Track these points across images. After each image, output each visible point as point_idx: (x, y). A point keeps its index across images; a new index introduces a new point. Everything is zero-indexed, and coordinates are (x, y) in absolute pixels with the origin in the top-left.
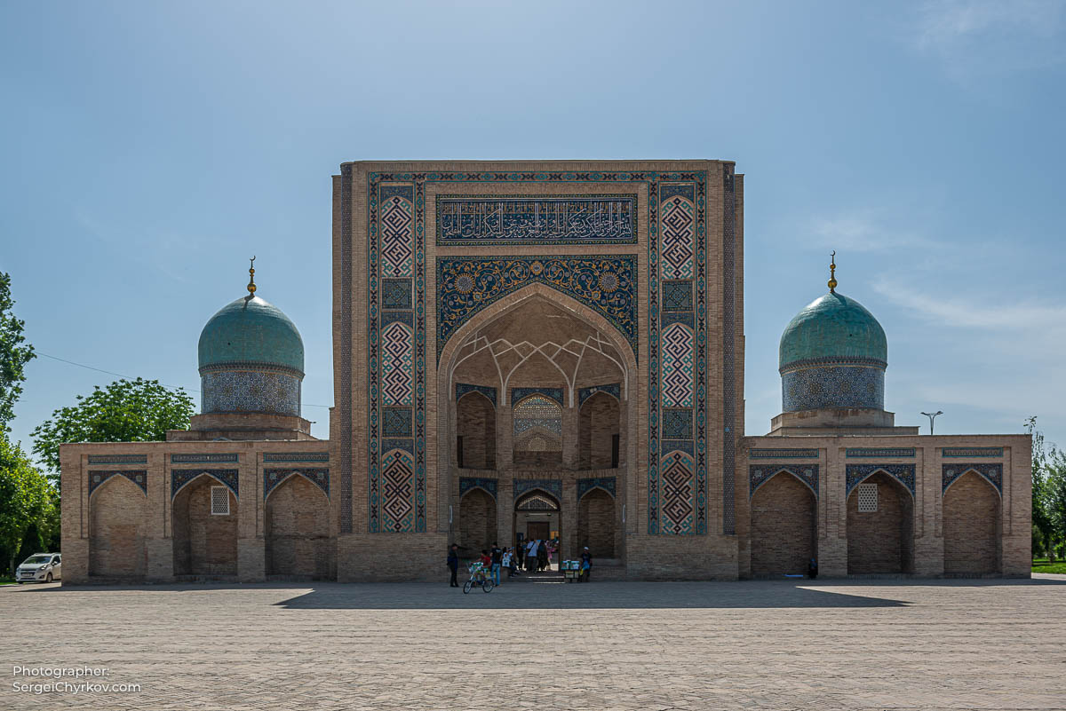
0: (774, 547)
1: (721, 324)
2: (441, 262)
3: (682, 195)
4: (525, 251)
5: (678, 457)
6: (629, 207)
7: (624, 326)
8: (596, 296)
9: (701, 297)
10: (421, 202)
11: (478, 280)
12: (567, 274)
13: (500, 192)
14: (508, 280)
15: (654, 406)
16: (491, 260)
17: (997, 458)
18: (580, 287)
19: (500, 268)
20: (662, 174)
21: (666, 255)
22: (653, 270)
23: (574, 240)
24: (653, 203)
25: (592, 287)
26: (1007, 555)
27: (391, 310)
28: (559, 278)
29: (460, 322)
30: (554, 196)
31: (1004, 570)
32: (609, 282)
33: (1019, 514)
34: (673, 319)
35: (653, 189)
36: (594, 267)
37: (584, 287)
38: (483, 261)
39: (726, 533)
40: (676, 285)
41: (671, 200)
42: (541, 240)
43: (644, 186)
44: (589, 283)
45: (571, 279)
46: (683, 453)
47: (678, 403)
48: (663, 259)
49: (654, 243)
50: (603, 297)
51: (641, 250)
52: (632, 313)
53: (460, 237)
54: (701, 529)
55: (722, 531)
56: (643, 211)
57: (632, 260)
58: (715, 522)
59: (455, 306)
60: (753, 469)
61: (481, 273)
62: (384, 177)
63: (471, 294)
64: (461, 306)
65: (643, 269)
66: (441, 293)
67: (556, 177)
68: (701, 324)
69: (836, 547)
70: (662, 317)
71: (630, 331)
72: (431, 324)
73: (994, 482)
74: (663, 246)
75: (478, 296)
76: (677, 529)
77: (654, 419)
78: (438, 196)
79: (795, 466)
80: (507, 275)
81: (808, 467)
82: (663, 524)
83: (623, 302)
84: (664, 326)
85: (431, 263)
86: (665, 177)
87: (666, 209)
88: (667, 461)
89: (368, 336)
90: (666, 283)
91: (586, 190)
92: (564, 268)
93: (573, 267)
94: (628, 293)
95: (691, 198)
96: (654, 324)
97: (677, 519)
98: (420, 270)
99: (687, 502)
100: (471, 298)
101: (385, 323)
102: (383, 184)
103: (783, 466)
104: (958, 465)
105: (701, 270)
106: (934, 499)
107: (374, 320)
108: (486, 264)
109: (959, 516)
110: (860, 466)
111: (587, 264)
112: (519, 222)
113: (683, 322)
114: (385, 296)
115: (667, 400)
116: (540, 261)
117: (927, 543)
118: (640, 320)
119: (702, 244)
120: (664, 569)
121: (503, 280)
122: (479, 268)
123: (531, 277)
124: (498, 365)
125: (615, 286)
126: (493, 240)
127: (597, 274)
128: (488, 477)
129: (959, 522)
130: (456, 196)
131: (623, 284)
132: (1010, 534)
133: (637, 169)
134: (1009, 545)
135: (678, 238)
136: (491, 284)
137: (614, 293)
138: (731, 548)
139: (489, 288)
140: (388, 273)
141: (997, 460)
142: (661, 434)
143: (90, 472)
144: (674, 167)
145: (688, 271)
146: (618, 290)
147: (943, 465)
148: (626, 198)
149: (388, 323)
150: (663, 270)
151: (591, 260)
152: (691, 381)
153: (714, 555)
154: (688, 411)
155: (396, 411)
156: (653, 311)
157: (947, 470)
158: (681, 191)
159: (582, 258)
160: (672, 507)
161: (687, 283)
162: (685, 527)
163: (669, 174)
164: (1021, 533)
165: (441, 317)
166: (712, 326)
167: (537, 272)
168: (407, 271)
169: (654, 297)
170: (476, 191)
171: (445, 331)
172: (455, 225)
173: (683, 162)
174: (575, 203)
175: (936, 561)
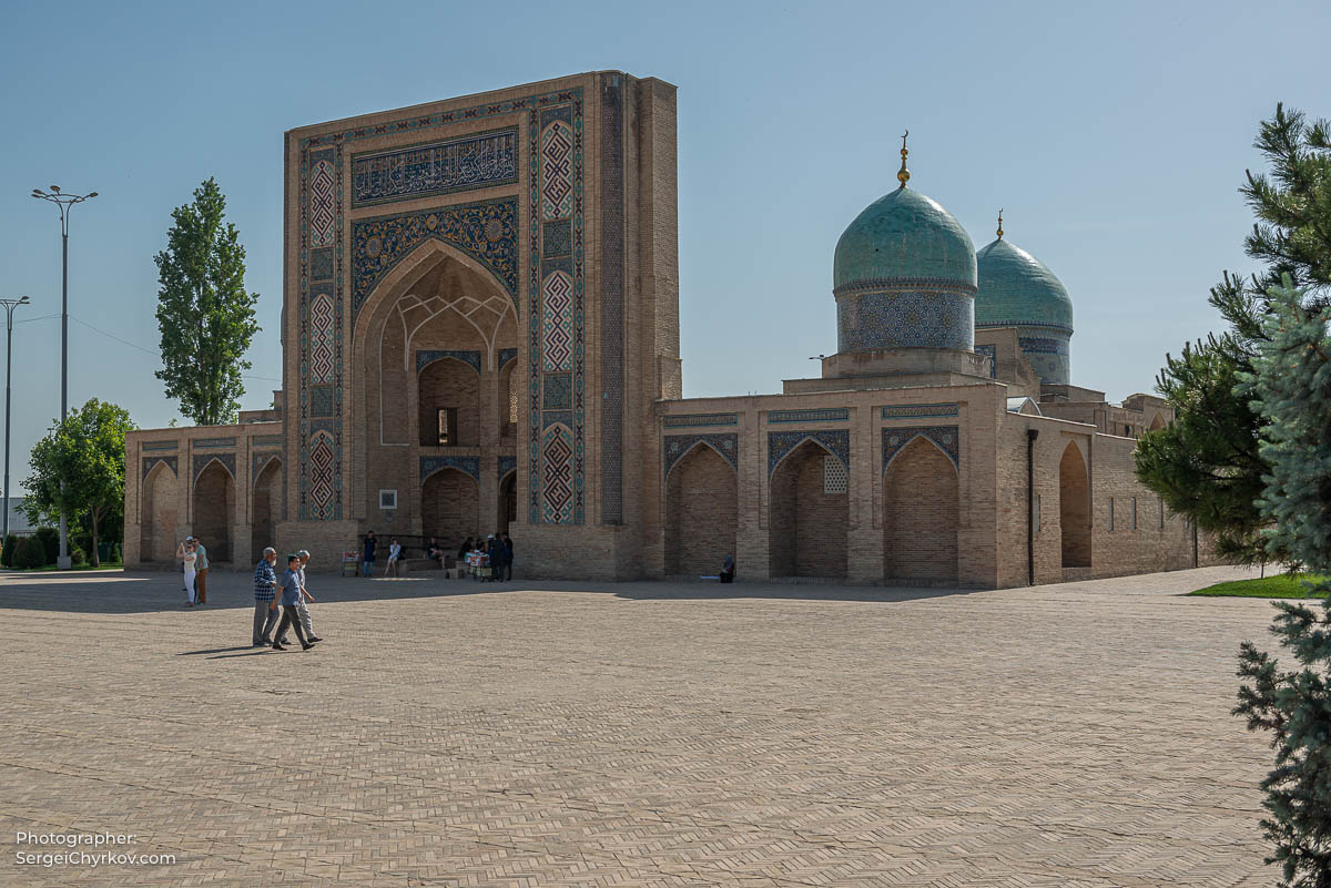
0: (709, 540)
1: (598, 268)
2: (355, 226)
3: (561, 119)
4: (422, 205)
5: (558, 430)
6: (512, 141)
7: (508, 279)
8: (483, 247)
9: (579, 238)
10: (340, 165)
11: (384, 242)
12: (457, 226)
13: (402, 142)
14: (408, 239)
15: (535, 371)
16: (394, 218)
17: (950, 418)
18: (468, 239)
19: (402, 225)
20: (541, 98)
21: (547, 191)
22: (534, 210)
23: (463, 187)
24: (533, 133)
25: (480, 237)
26: (964, 555)
27: (319, 282)
28: (451, 231)
29: (369, 289)
30: (447, 139)
31: (960, 576)
32: (494, 230)
33: (979, 497)
34: (553, 267)
35: (534, 116)
36: (481, 214)
37: (472, 239)
38: (388, 221)
39: (604, 522)
40: (557, 225)
41: (551, 127)
42: (437, 191)
43: (524, 115)
44: (477, 233)
45: (461, 231)
46: (563, 426)
47: (558, 366)
48: (544, 197)
49: (534, 180)
50: (489, 248)
51: (520, 190)
52: (514, 263)
53: (370, 197)
54: (579, 518)
55: (599, 520)
56: (524, 145)
57: (513, 202)
58: (593, 509)
59: (366, 273)
60: (669, 440)
61: (387, 234)
62: (313, 142)
63: (379, 258)
64: (371, 272)
65: (523, 211)
66: (355, 260)
67: (448, 117)
68: (579, 270)
69: (756, 541)
70: (543, 265)
71: (513, 286)
72: (347, 292)
73: (950, 452)
74: (544, 182)
75: (384, 260)
76: (557, 517)
77: (535, 386)
78: (352, 155)
79: (714, 436)
80: (407, 233)
81: (728, 437)
82: (544, 512)
83: (506, 252)
84: (545, 275)
85: (347, 227)
86: (544, 101)
87: (547, 138)
88: (548, 435)
89: (299, 311)
90: (547, 225)
91: (473, 129)
92: (454, 219)
93: (463, 217)
94: (510, 241)
95: (568, 121)
96: (534, 275)
97: (557, 504)
98: (339, 234)
99: (566, 484)
100: (379, 262)
101: (314, 296)
102: (313, 150)
103: (701, 437)
104: (903, 429)
105: (579, 207)
106: (870, 476)
107: (304, 294)
108: (390, 223)
109: (920, 499)
110: (785, 434)
111: (474, 211)
112: (418, 174)
113: (562, 269)
114: (313, 268)
115: (548, 364)
116: (435, 214)
117: (863, 537)
118: (521, 271)
119: (579, 175)
120: (543, 566)
121: (404, 239)
122: (385, 228)
123: (428, 233)
124: (475, 325)
125: (499, 235)
126: (396, 196)
127: (483, 222)
128: (465, 455)
129: (921, 508)
130: (368, 152)
131: (507, 231)
132: (969, 526)
133: (519, 95)
134: (967, 541)
135: (557, 170)
136: (395, 244)
137: (498, 242)
138: (608, 541)
139: (393, 249)
140: (316, 243)
141: (951, 421)
142: (542, 405)
143: (144, 458)
144: (552, 88)
145: (566, 211)
146: (503, 239)
147: (884, 430)
148: (509, 132)
149: (316, 296)
150: (544, 209)
151: (478, 208)
152: (571, 339)
153: (590, 550)
154: (568, 375)
155: (321, 389)
156: (534, 260)
157: (889, 436)
158: (560, 115)
159: (471, 206)
160: (552, 491)
161: (565, 222)
162: (565, 515)
163: (549, 96)
164: (982, 525)
165: (355, 286)
166: (589, 271)
167: (432, 227)
168: (329, 241)
169: (534, 243)
170: (382, 145)
171: (359, 298)
172: (366, 184)
173: (560, 80)
174: (467, 143)
175: (875, 561)
